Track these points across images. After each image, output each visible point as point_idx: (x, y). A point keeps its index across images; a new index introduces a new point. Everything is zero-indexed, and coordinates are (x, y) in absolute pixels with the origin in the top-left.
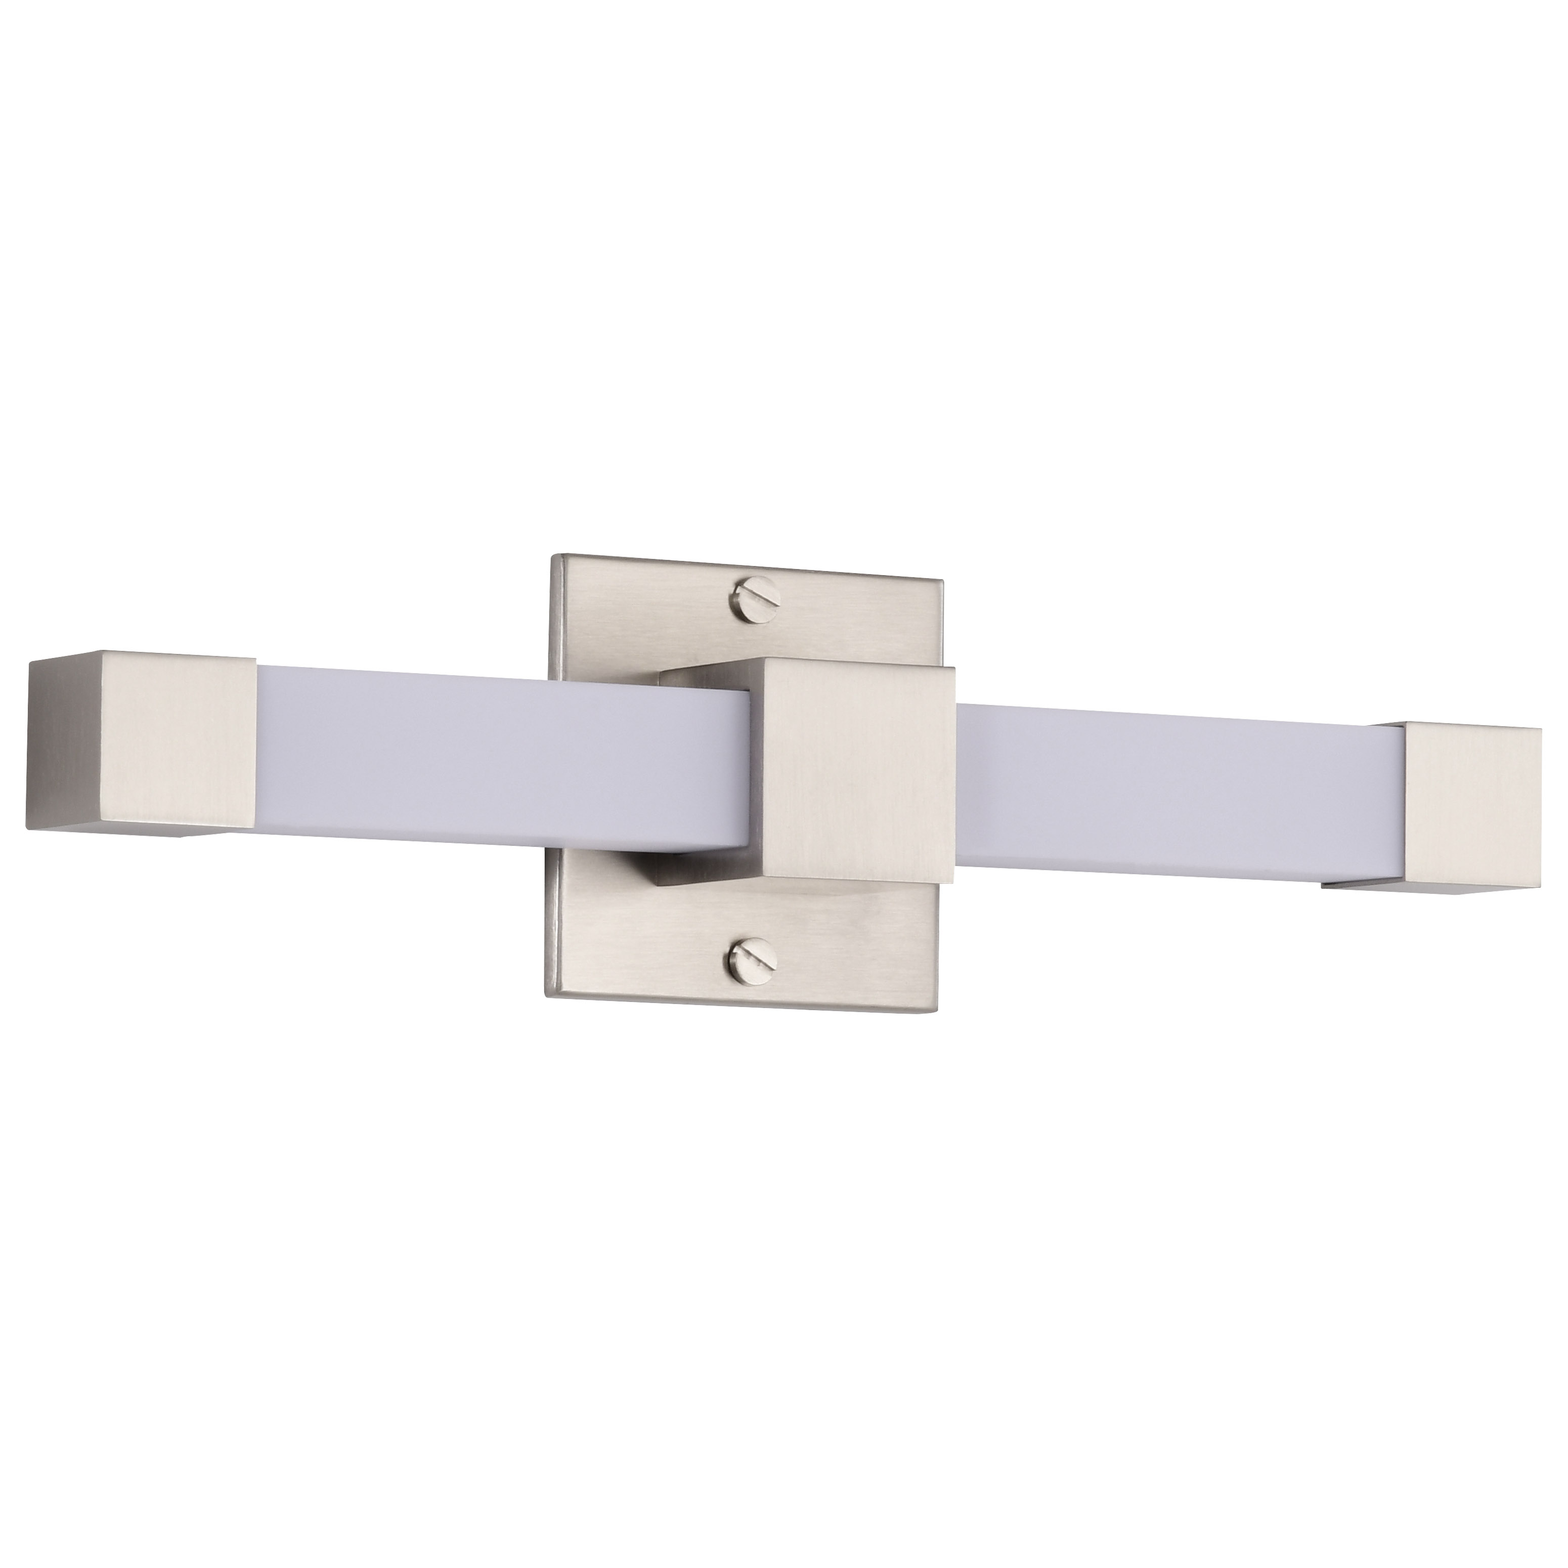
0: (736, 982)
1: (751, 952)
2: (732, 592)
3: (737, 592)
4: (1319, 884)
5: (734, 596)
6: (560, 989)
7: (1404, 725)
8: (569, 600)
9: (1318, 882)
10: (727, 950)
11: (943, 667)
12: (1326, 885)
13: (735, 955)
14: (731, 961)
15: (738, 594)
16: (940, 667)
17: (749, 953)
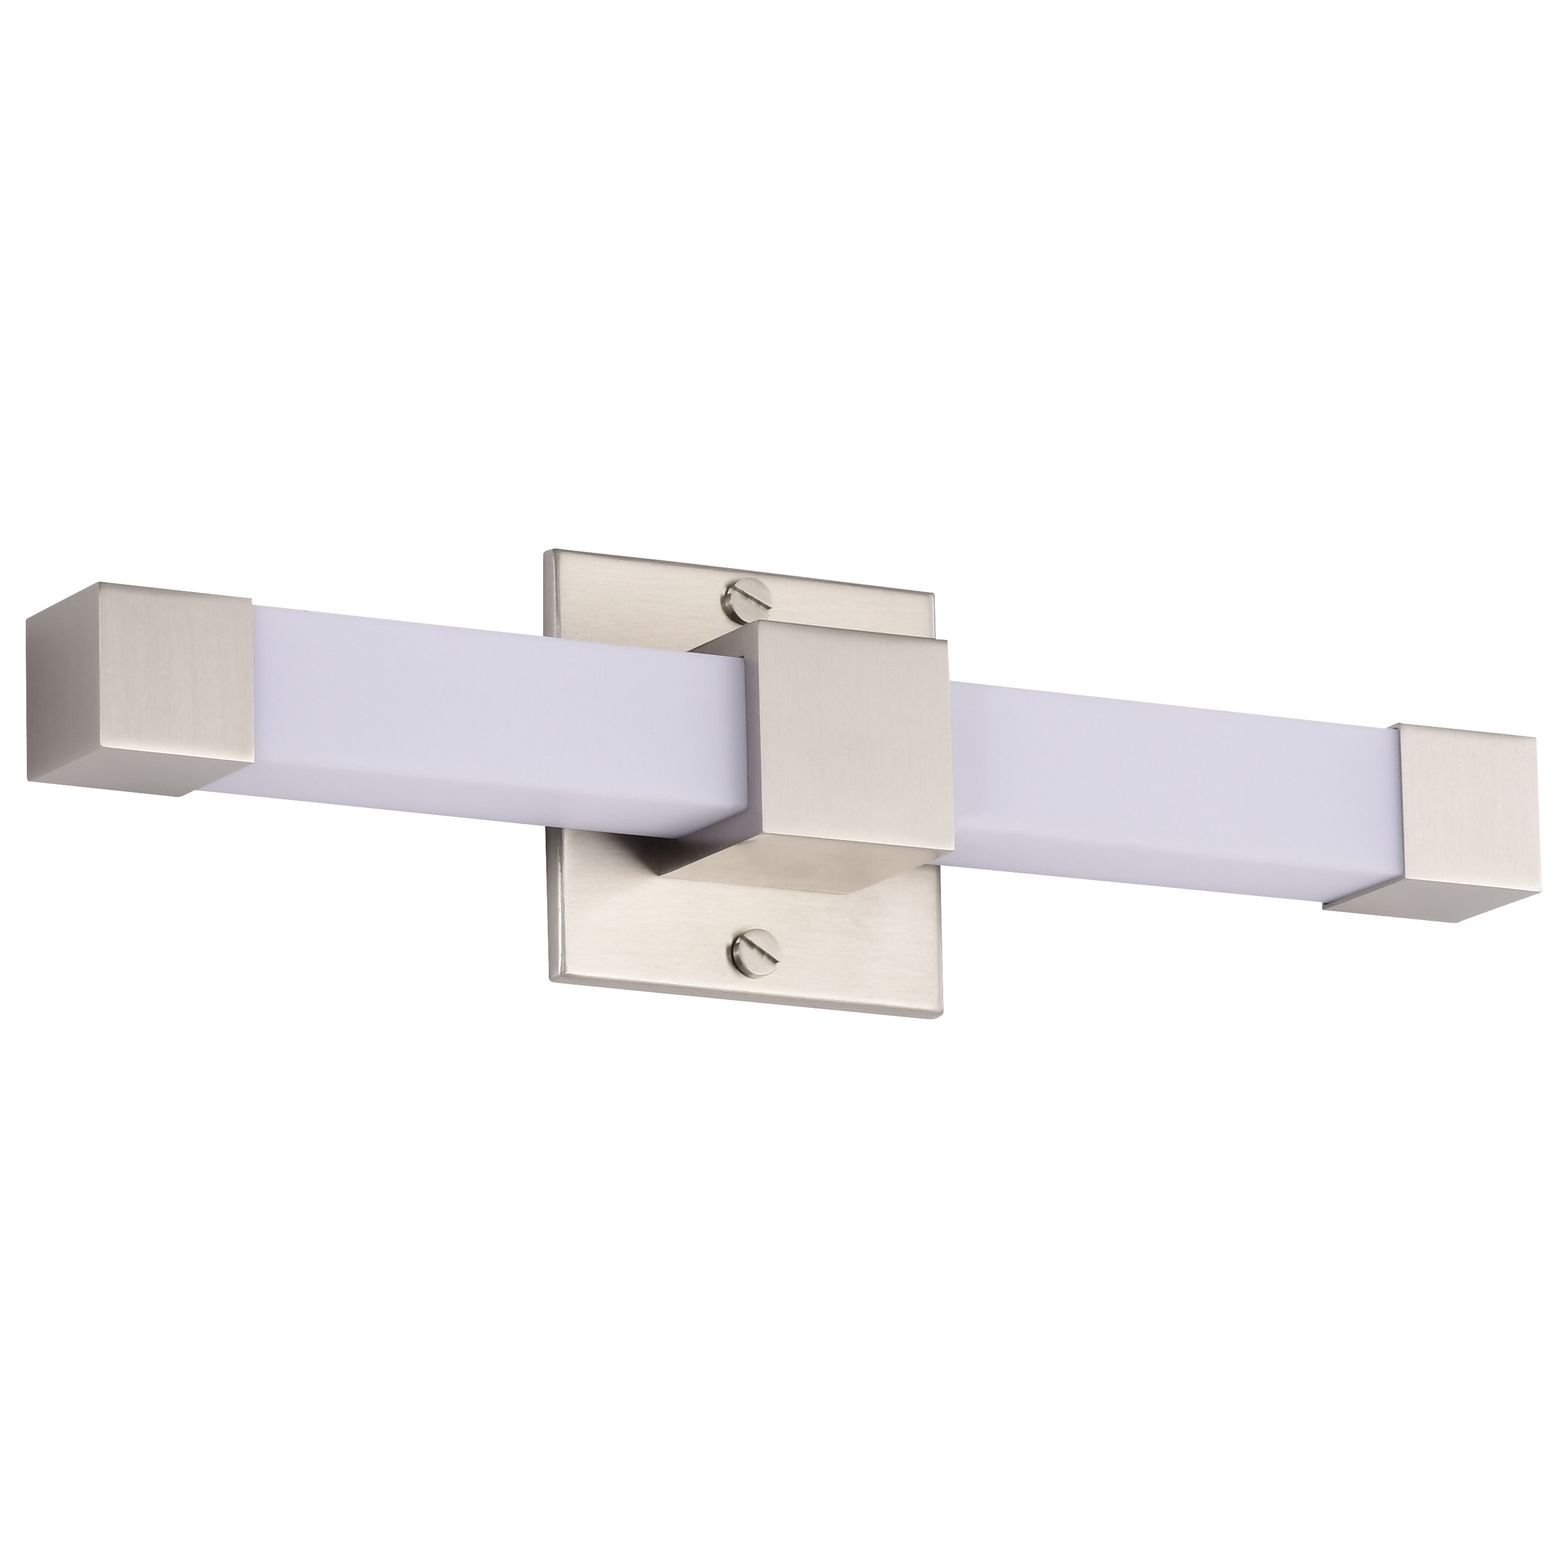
0: (740, 974)
1: (754, 942)
2: (724, 594)
3: (729, 593)
4: (1321, 904)
5: (726, 598)
6: (565, 972)
7: (1399, 727)
8: (562, 593)
9: (1321, 901)
10: (731, 942)
11: (935, 639)
12: (1327, 905)
13: (738, 946)
14: (735, 954)
15: (730, 595)
16: (932, 639)
17: (752, 945)
